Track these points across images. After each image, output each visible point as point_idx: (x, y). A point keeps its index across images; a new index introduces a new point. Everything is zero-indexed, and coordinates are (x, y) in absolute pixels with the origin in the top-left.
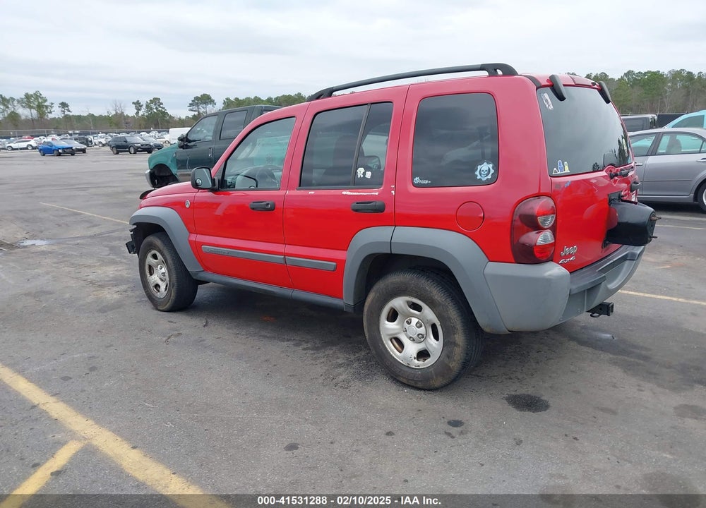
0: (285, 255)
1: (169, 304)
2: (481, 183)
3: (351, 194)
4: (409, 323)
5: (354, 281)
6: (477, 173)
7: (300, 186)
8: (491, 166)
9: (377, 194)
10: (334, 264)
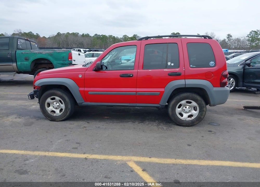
0: (136, 92)
1: (65, 117)
2: (211, 67)
3: (167, 70)
4: (186, 108)
5: (168, 98)
6: (210, 64)
7: (143, 68)
8: (213, 62)
9: (178, 70)
10: (159, 93)
